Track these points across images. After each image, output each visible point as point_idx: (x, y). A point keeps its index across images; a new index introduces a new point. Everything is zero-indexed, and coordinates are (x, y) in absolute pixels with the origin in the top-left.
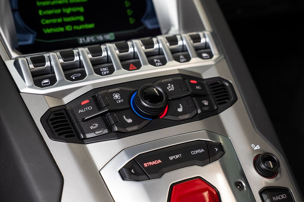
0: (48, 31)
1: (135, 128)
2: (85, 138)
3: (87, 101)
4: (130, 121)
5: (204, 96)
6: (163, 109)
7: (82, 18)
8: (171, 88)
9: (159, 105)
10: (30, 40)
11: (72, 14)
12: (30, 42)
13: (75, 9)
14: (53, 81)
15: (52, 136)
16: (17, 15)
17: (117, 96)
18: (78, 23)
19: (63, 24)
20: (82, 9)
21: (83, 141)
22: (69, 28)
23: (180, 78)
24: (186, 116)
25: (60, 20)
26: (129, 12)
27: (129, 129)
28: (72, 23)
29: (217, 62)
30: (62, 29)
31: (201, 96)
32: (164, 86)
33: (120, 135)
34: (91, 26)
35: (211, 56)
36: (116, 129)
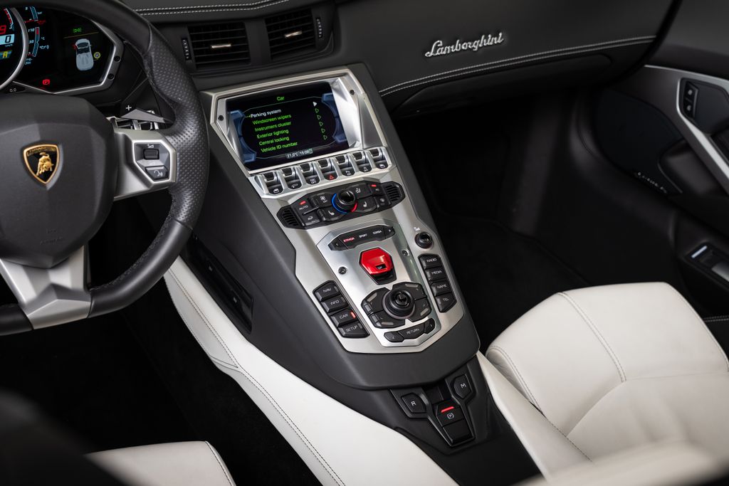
0: (264, 150)
1: (336, 218)
2: (305, 226)
3: (304, 202)
4: (333, 214)
5: (381, 196)
6: (354, 205)
7: (288, 139)
8: (358, 191)
9: (351, 203)
10: (253, 158)
11: (281, 136)
12: (253, 160)
13: (282, 132)
14: (281, 190)
15: (285, 225)
16: (242, 139)
17: (323, 198)
18: (286, 142)
19: (275, 144)
20: (287, 132)
21: (304, 228)
22: (279, 147)
23: (364, 184)
24: (369, 210)
25: (272, 142)
26: (323, 131)
27: (333, 219)
28: (282, 143)
29: (391, 170)
30: (274, 148)
31: (379, 195)
32: (354, 190)
33: (327, 223)
34: (295, 144)
35: (386, 165)
36: (324, 219)
